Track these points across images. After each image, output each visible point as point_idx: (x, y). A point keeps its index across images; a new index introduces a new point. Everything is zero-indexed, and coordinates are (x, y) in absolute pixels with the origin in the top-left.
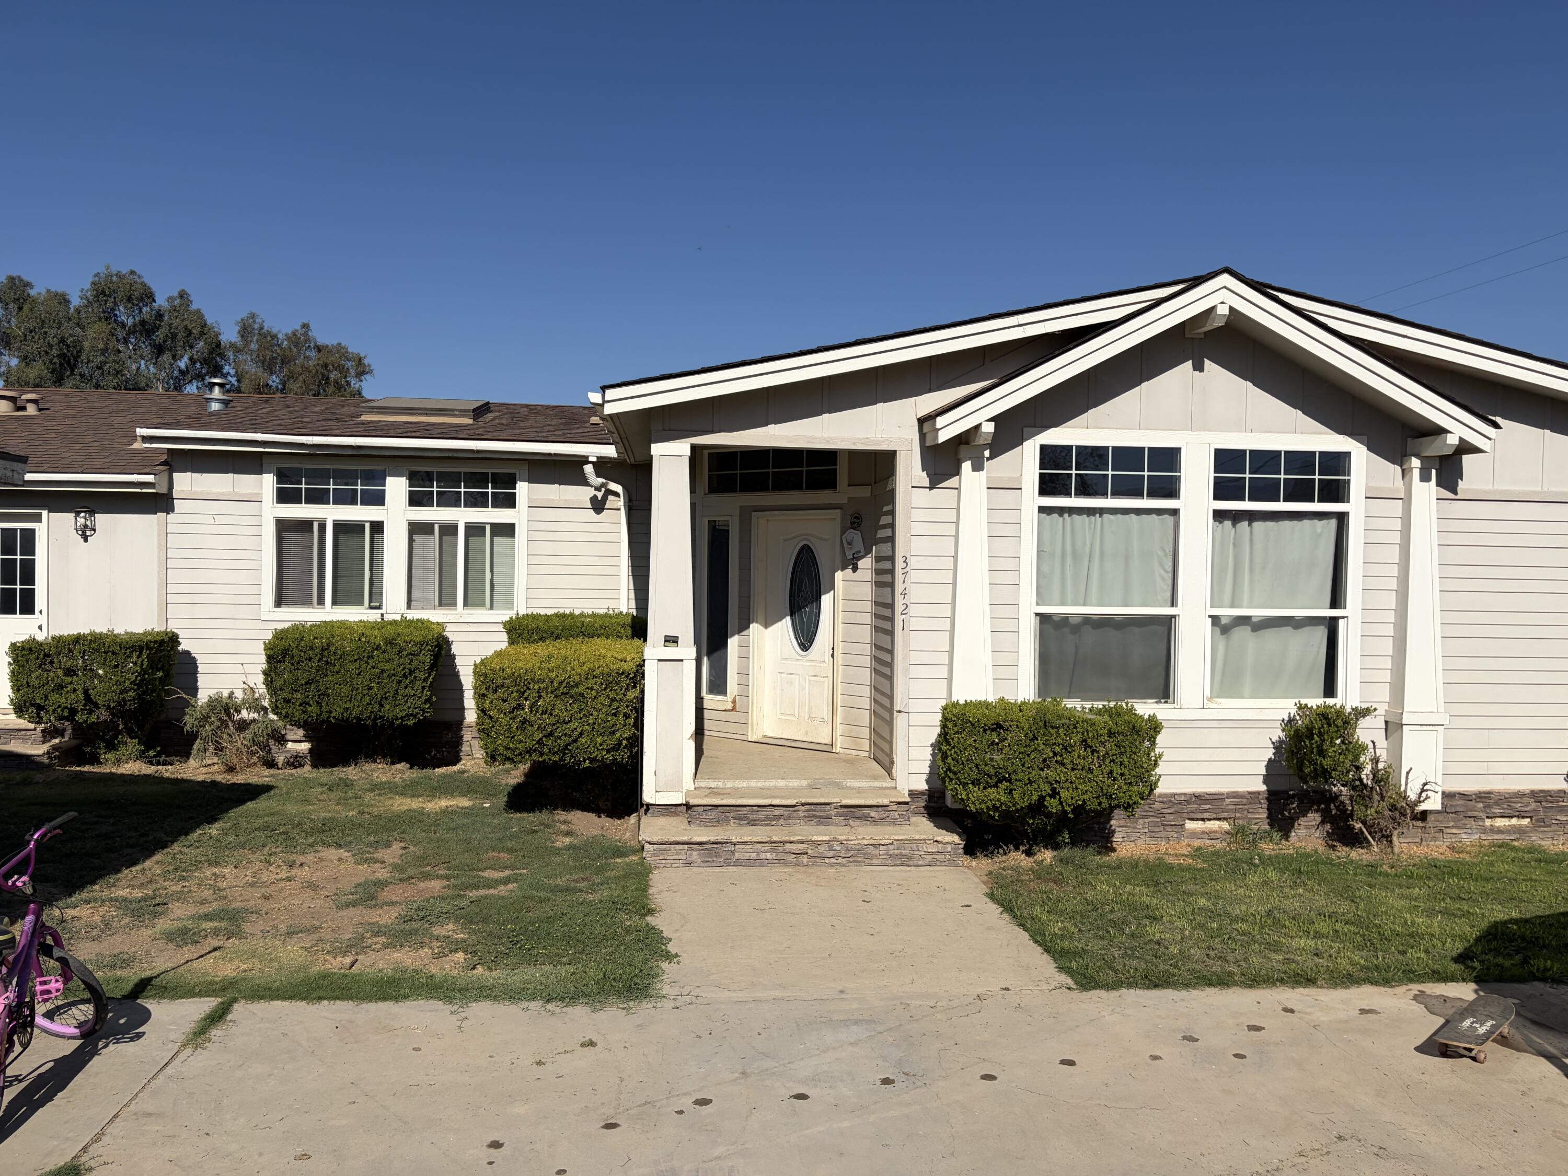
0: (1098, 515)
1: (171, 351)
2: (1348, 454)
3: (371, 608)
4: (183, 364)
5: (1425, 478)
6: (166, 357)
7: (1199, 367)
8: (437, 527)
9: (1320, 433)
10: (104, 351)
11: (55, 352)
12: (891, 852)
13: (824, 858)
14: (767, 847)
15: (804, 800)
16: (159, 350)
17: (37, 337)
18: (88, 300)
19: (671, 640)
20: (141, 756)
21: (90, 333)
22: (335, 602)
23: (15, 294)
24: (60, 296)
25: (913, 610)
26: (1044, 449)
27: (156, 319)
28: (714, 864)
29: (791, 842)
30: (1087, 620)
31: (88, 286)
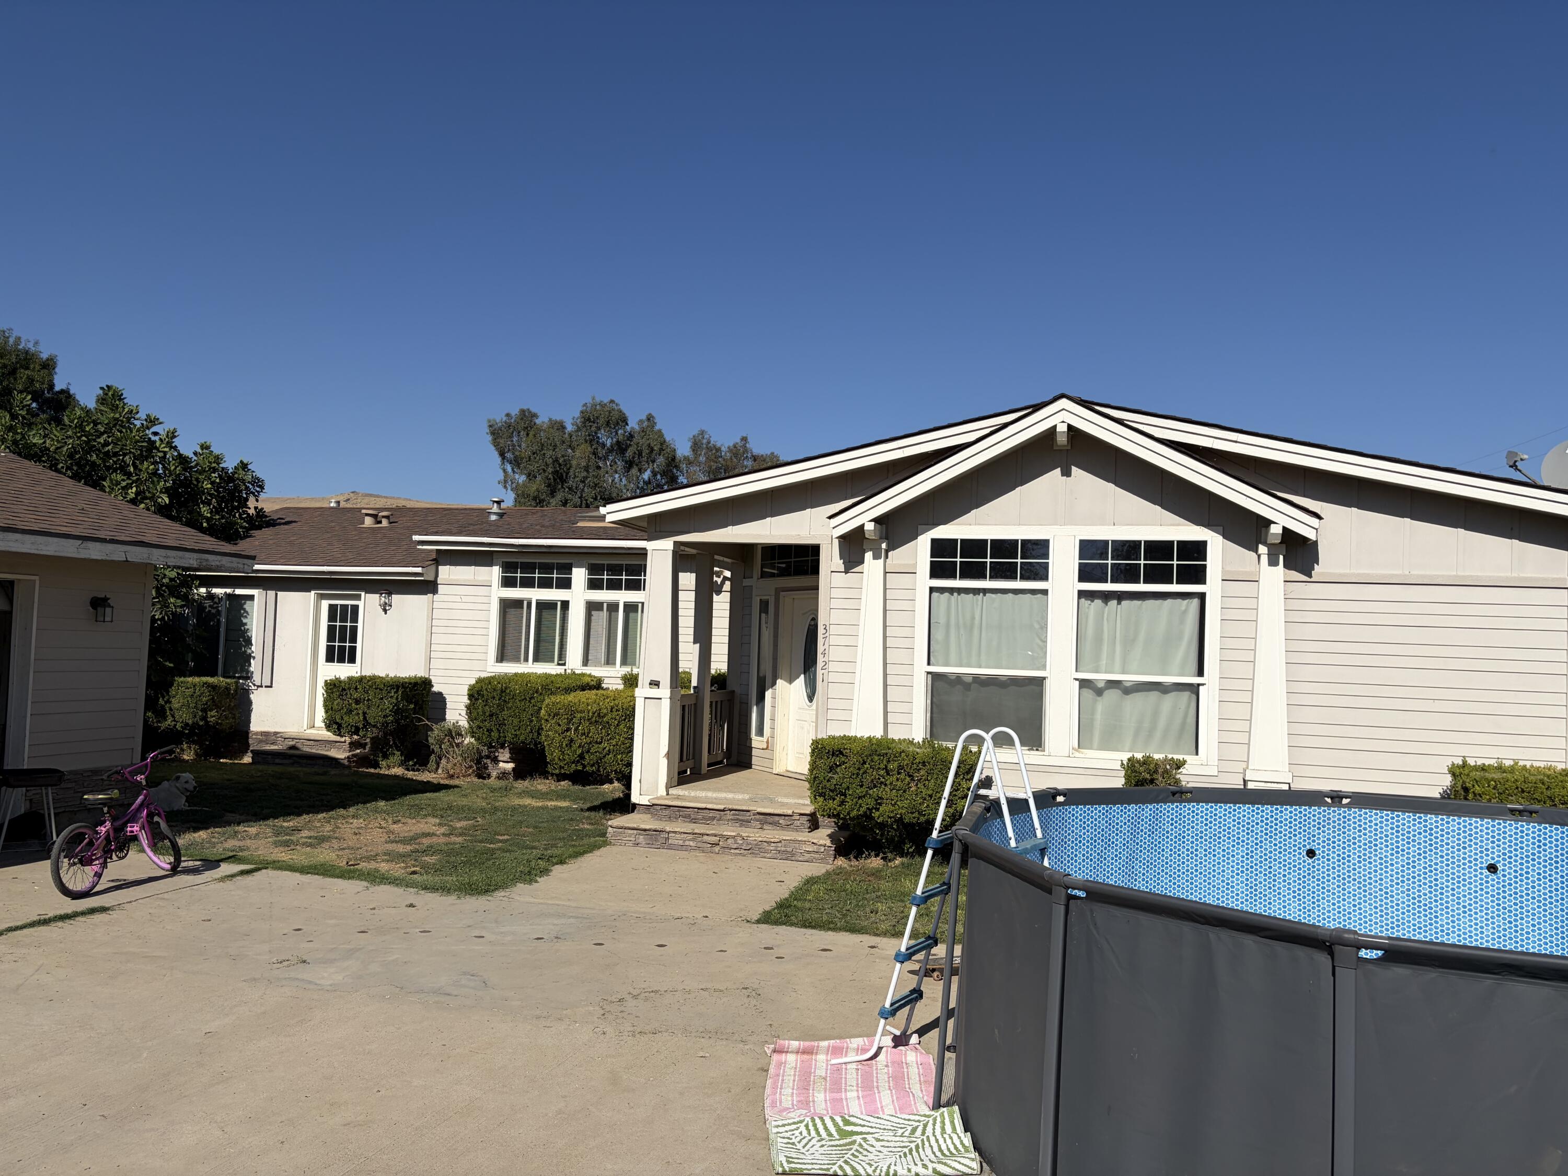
0: (981, 594)
1: (637, 465)
2: (1204, 543)
3: (559, 664)
4: (646, 475)
5: (1273, 562)
6: (634, 471)
7: (1067, 473)
8: (605, 605)
9: (1178, 525)
10: (587, 469)
11: (550, 470)
12: (779, 849)
13: (731, 848)
14: (691, 837)
15: (730, 807)
16: (629, 465)
17: (538, 458)
18: (578, 426)
19: (655, 684)
20: (402, 764)
21: (578, 454)
22: (536, 659)
23: (525, 423)
24: (559, 423)
25: (832, 667)
26: (934, 541)
27: (628, 440)
28: (653, 846)
29: (708, 835)
30: (977, 679)
31: (578, 414)
